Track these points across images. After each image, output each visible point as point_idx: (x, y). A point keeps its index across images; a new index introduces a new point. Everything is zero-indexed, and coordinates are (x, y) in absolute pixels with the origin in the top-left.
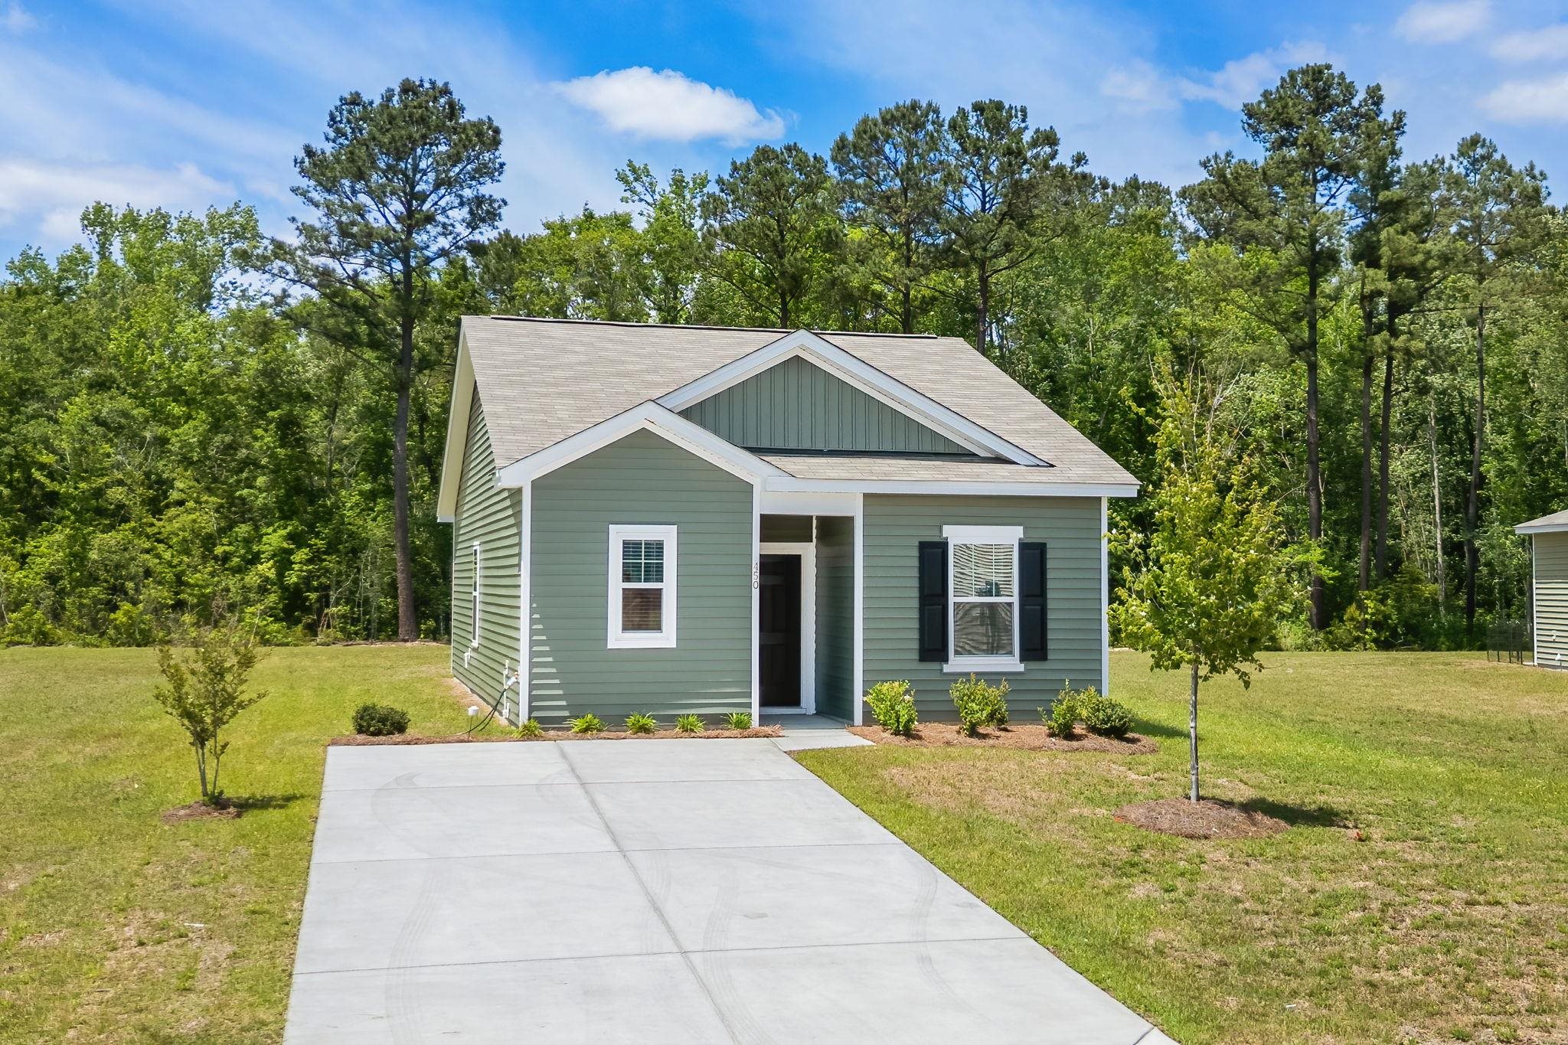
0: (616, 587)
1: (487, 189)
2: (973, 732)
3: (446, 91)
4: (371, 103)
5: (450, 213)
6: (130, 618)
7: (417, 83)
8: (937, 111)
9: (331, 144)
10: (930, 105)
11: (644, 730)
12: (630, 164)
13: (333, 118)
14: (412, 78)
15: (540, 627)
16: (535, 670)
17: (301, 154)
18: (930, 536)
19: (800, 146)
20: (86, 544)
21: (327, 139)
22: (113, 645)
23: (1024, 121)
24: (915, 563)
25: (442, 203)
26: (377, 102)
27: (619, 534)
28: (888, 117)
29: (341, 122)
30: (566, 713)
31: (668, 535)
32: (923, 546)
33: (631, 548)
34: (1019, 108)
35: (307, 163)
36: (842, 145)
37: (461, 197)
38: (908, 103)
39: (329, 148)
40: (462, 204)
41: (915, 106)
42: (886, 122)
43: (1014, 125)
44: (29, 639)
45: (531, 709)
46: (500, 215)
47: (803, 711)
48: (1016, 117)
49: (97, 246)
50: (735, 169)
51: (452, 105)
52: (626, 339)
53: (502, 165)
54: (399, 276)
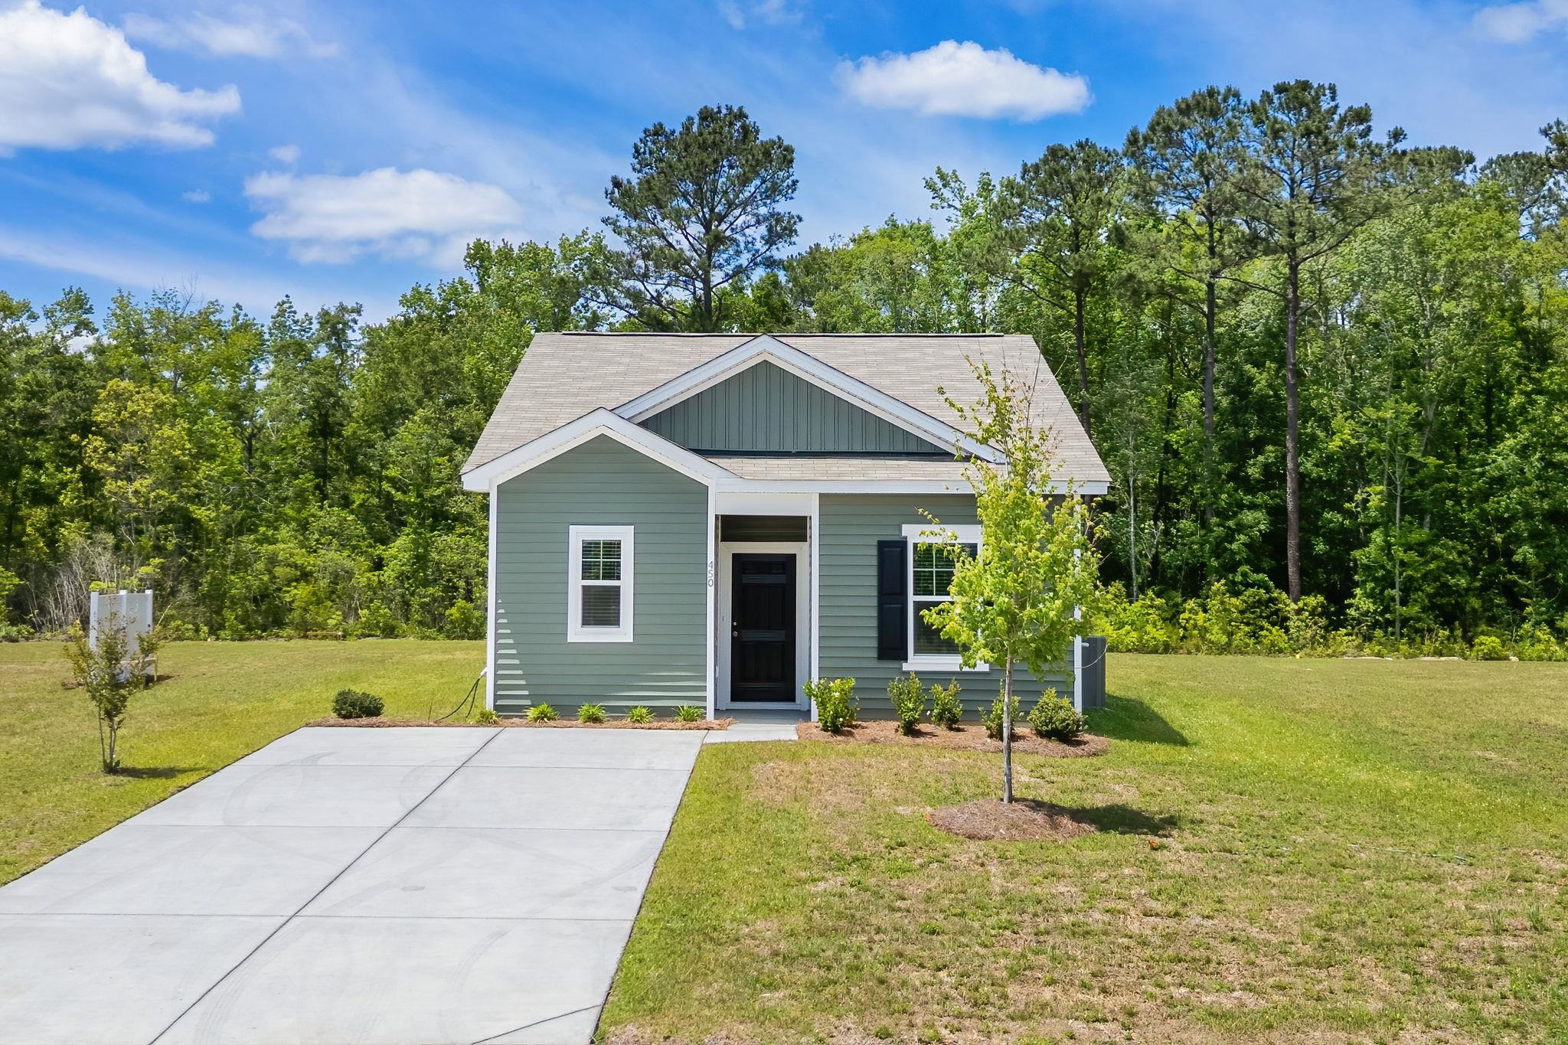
0: (576, 583)
1: (782, 206)
2: (910, 730)
3: (741, 115)
4: (673, 132)
5: (747, 231)
6: (463, 613)
7: (715, 110)
8: (1237, 95)
9: (637, 175)
10: (1229, 89)
11: (595, 720)
12: (939, 171)
13: (637, 150)
14: (710, 106)
15: (505, 621)
16: (500, 662)
17: (610, 187)
18: (888, 535)
19: (1092, 140)
20: (427, 545)
21: (634, 169)
22: (448, 637)
23: (1333, 99)
24: (874, 562)
25: (739, 222)
26: (679, 129)
27: (579, 535)
28: (1183, 106)
29: (644, 153)
30: (528, 702)
31: (624, 535)
32: (882, 546)
33: (589, 548)
34: (1327, 86)
35: (617, 195)
36: (1133, 140)
37: (757, 215)
38: (1204, 90)
39: (635, 178)
40: (758, 222)
41: (1211, 93)
42: (1181, 112)
43: (1325, 106)
44: (379, 632)
45: (497, 697)
46: (796, 231)
47: (798, 707)
48: (1325, 95)
49: (476, 278)
50: (1025, 171)
51: (744, 127)
52: (678, 349)
53: (795, 183)
54: (700, 292)
